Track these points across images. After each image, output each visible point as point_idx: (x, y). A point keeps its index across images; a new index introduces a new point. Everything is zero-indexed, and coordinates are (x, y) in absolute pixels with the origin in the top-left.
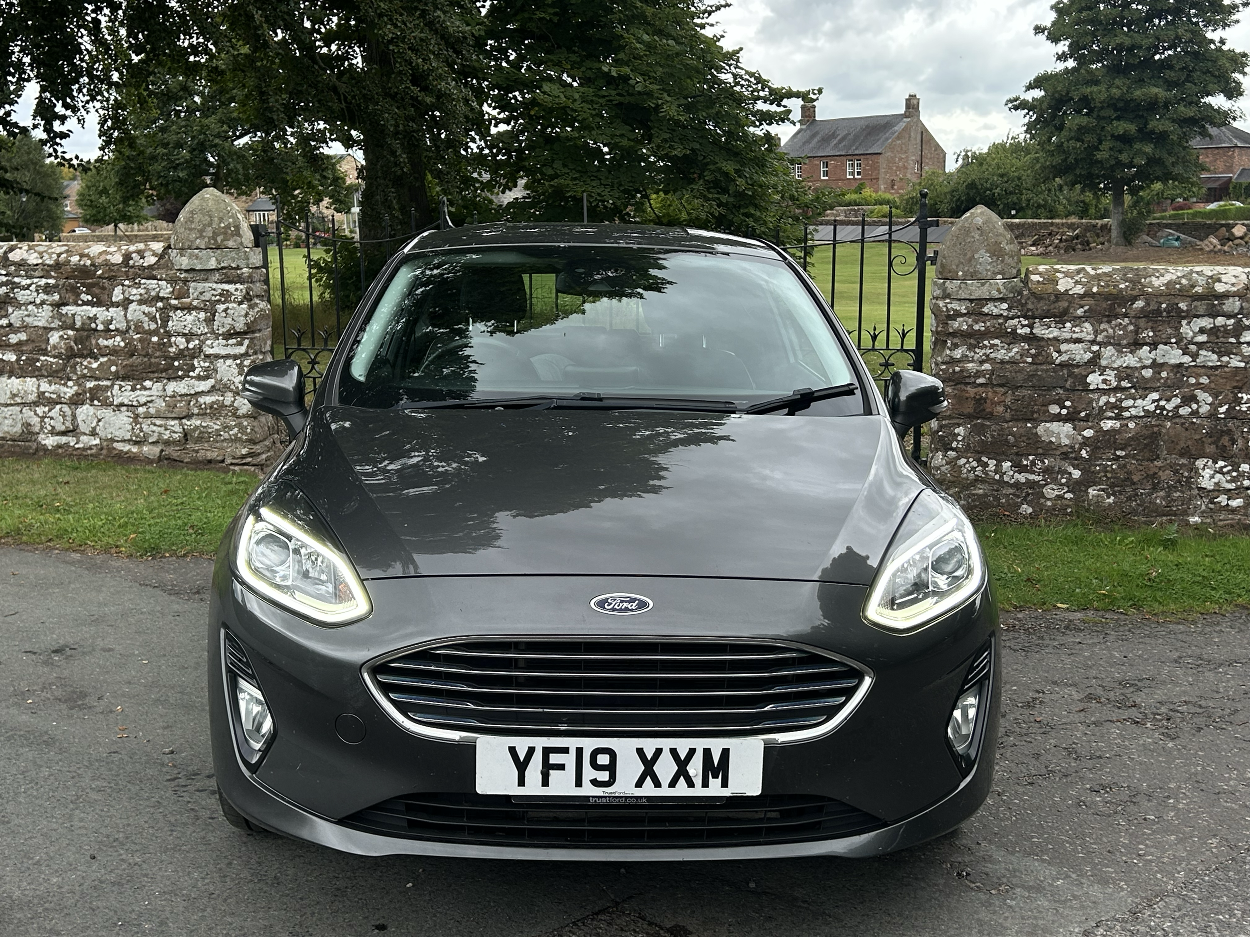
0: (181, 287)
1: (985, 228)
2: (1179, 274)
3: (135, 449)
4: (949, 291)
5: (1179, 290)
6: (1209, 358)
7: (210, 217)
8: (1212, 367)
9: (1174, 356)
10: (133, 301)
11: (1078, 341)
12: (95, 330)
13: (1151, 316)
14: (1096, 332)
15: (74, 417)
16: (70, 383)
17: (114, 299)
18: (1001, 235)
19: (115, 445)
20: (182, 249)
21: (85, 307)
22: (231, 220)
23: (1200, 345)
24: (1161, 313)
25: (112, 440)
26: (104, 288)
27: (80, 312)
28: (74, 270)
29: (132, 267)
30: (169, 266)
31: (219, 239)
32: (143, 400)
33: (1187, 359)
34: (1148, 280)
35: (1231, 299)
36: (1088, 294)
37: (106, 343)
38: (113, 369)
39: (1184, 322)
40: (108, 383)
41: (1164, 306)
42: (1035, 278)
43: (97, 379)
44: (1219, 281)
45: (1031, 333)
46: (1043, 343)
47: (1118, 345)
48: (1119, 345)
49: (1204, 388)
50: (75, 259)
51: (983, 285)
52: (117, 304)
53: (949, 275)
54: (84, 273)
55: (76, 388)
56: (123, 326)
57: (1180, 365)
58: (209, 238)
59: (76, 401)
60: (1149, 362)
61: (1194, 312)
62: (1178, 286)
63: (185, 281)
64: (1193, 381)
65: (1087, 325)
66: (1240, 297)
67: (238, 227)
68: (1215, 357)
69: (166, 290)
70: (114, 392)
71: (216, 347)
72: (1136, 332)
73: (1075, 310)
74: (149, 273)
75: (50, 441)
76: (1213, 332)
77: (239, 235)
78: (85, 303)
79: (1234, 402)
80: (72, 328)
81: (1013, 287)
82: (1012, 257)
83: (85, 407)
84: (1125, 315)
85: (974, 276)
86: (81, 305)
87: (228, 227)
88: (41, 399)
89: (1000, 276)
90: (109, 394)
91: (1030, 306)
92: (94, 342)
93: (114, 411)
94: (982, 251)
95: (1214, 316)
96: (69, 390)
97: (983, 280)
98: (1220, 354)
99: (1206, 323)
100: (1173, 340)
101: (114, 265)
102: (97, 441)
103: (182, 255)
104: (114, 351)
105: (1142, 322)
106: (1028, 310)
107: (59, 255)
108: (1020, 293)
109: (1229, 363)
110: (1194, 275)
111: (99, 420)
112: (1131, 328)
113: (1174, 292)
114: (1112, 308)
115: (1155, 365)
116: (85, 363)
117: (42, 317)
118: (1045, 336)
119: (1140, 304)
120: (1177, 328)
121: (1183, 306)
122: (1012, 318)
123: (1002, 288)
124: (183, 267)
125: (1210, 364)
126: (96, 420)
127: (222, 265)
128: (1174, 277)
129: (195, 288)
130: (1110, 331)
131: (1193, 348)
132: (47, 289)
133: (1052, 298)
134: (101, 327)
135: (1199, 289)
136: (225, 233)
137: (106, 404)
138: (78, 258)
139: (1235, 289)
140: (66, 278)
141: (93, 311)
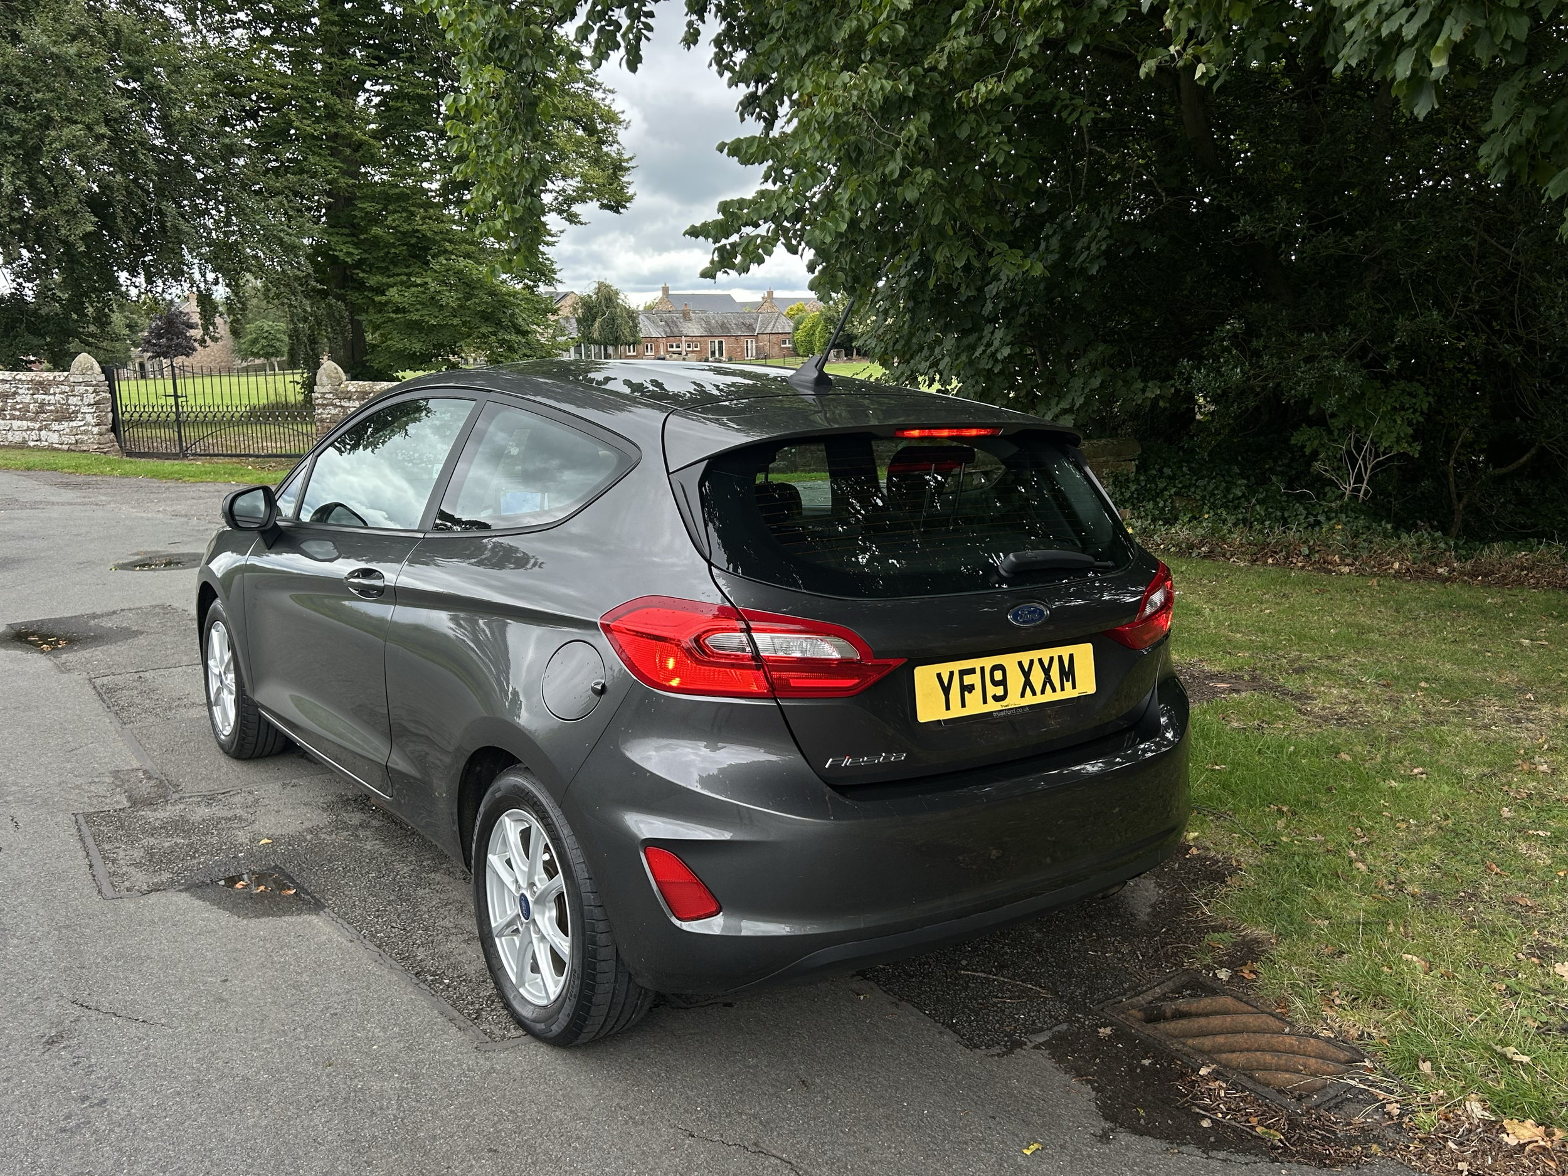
0: (73, 388)
3: (62, 447)
7: (84, 363)
10: (57, 393)
12: (45, 404)
15: (39, 435)
16: (38, 423)
19: (53, 445)
22: (91, 364)
25: (53, 443)
26: (47, 389)
27: (40, 397)
28: (37, 382)
29: (57, 381)
32: (62, 429)
37: (49, 408)
38: (52, 418)
40: (51, 423)
43: (47, 421)
50: (39, 378)
52: (52, 394)
54: (41, 383)
55: (40, 424)
56: (54, 402)
58: (83, 370)
59: (40, 429)
63: (74, 386)
69: (67, 389)
70: (52, 426)
71: (85, 409)
74: (61, 383)
75: (32, 444)
77: (93, 369)
78: (41, 394)
80: (37, 403)
83: (43, 431)
88: (29, 429)
92: (45, 408)
93: (53, 433)
96: (37, 425)
101: (50, 380)
102: (47, 444)
104: (51, 411)
107: (34, 377)
111: (48, 436)
116: (42, 416)
117: (28, 399)
127: (85, 380)
129: (77, 388)
132: (28, 389)
134: (47, 402)
136: (87, 369)
137: (50, 430)
140: (35, 385)
141: (44, 397)
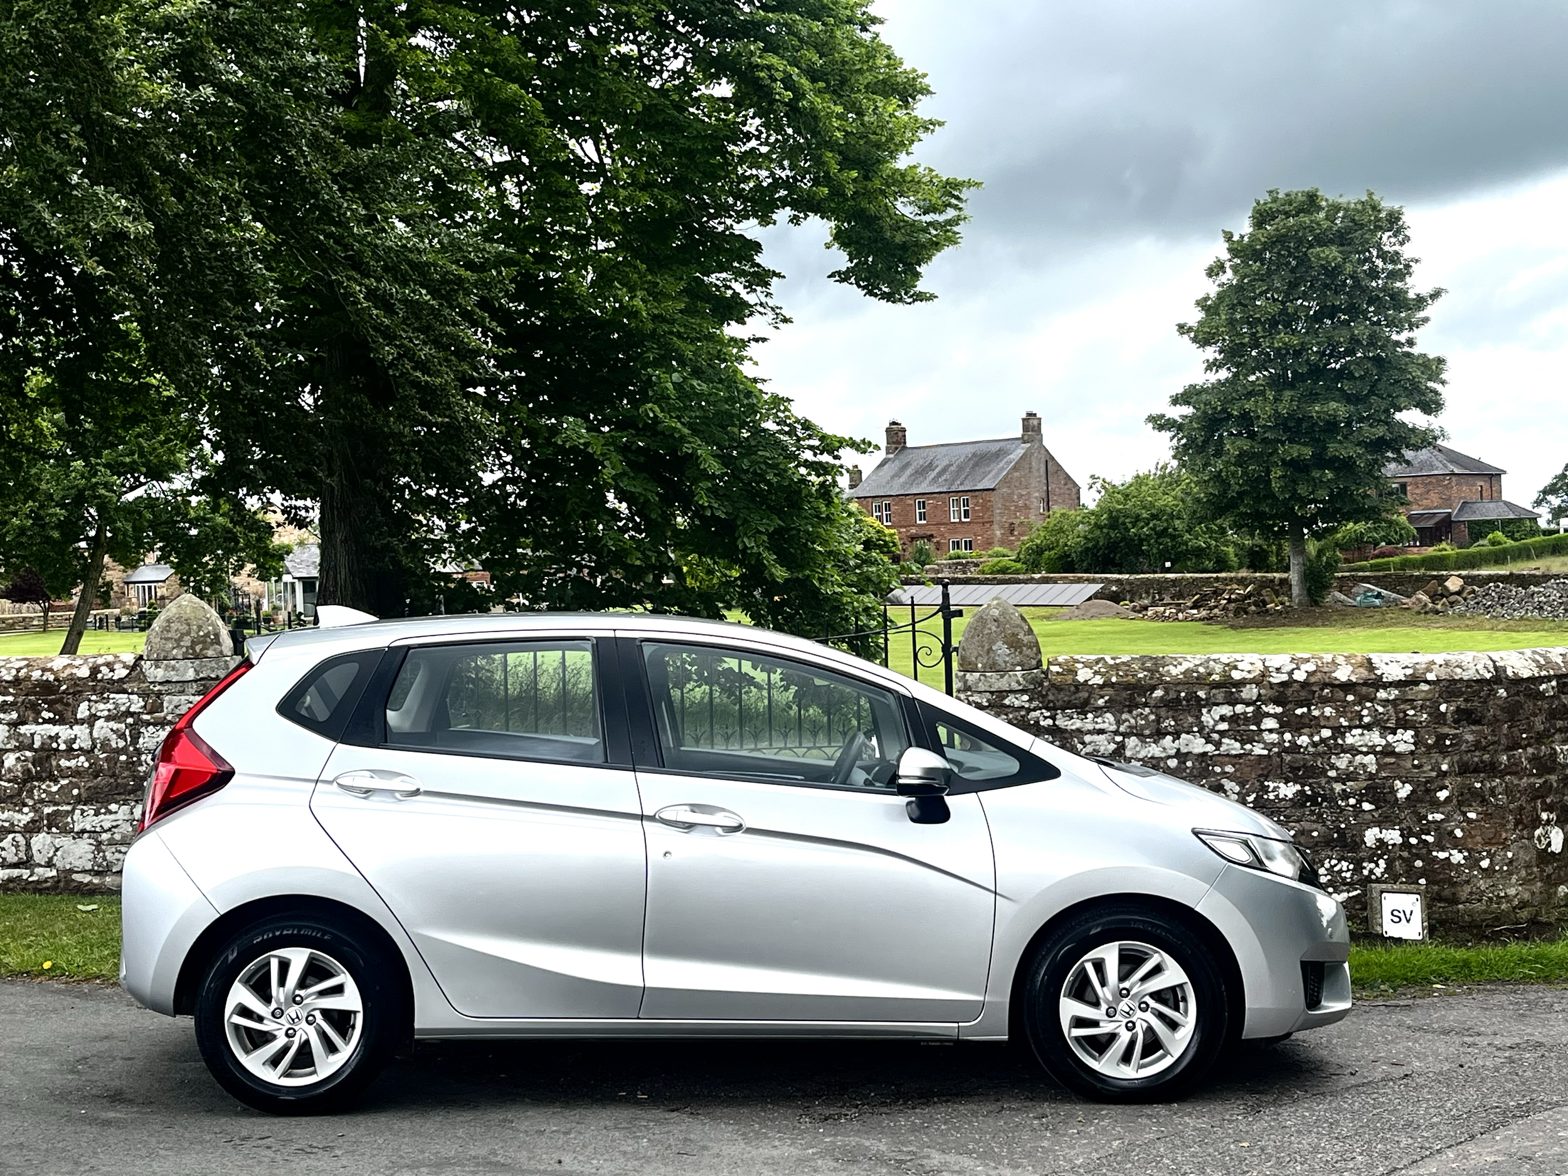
0: (154, 701)
1: (1002, 619)
2: (1198, 662)
3: (96, 881)
4: (970, 683)
5: (1197, 678)
6: (1232, 746)
7: (189, 625)
8: (1236, 756)
9: (1198, 745)
10: (100, 717)
11: (1101, 732)
12: (57, 750)
13: (1171, 705)
14: (1119, 723)
15: (28, 846)
16: (26, 810)
17: (79, 716)
18: (1018, 626)
19: (75, 876)
20: (157, 660)
21: (46, 726)
22: (210, 628)
23: (1222, 733)
24: (1181, 701)
25: (71, 871)
26: (68, 704)
27: (39, 732)
28: (35, 686)
29: (101, 681)
30: (142, 678)
31: (198, 648)
32: (107, 825)
33: (1210, 748)
34: (1166, 668)
35: (1248, 686)
36: (1107, 684)
37: (68, 764)
38: (75, 792)
39: (1204, 711)
40: (69, 808)
41: (1183, 694)
42: (1055, 669)
43: (56, 804)
44: (1236, 668)
45: (1054, 724)
46: (1067, 735)
47: (1140, 735)
48: (1142, 735)
49: (1231, 777)
50: (36, 675)
51: (1002, 677)
52: (82, 722)
53: (969, 667)
54: (46, 688)
55: (32, 815)
56: (87, 744)
57: (1205, 754)
58: (187, 647)
59: (31, 829)
60: (1173, 752)
61: (1213, 700)
62: (1195, 675)
63: (159, 694)
64: (1218, 769)
65: (1108, 715)
66: (1257, 685)
67: (217, 635)
68: (1238, 745)
69: (137, 704)
70: (75, 818)
72: (1158, 721)
73: (1096, 700)
74: (118, 686)
76: (1234, 719)
77: (219, 643)
78: (46, 721)
79: (1261, 790)
80: (30, 748)
81: (1033, 679)
82: (1030, 648)
83: (41, 835)
84: (1146, 705)
85: (993, 667)
86: (42, 724)
87: (207, 635)
89: (1019, 668)
90: (69, 819)
91: (1051, 697)
92: (54, 763)
93: (74, 838)
94: (1000, 643)
95: (1233, 705)
96: (24, 818)
97: (1002, 672)
98: (1243, 743)
99: (1226, 710)
100: (1195, 729)
101: (80, 679)
102: (54, 873)
103: (157, 667)
104: (77, 773)
105: (1163, 712)
106: (1050, 701)
107: (18, 670)
108: (1041, 684)
109: (1252, 751)
110: (1211, 663)
111: (57, 850)
112: (1152, 717)
113: (1193, 680)
114: (1131, 698)
115: (1178, 754)
116: (44, 787)
118: (1069, 728)
119: (1159, 693)
120: (1198, 717)
121: (1202, 694)
122: (1034, 710)
123: (1021, 680)
124: (158, 679)
125: (1234, 752)
126: (53, 849)
127: (201, 675)
128: (1191, 665)
129: (170, 701)
130: (1133, 721)
131: (1216, 736)
133: (1073, 689)
134: (63, 747)
135: (1216, 677)
136: (204, 642)
137: (65, 831)
138: (40, 672)
139: (1251, 676)
140: (27, 695)
141: (52, 730)
